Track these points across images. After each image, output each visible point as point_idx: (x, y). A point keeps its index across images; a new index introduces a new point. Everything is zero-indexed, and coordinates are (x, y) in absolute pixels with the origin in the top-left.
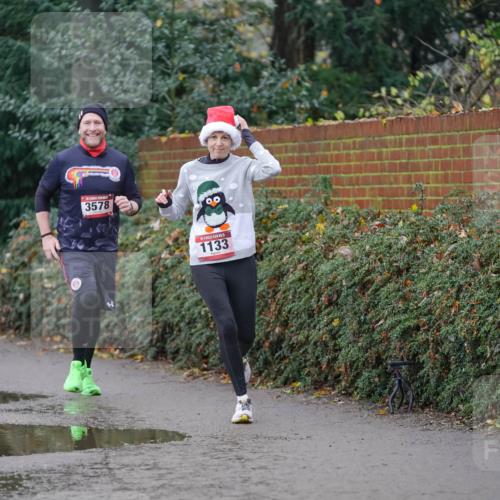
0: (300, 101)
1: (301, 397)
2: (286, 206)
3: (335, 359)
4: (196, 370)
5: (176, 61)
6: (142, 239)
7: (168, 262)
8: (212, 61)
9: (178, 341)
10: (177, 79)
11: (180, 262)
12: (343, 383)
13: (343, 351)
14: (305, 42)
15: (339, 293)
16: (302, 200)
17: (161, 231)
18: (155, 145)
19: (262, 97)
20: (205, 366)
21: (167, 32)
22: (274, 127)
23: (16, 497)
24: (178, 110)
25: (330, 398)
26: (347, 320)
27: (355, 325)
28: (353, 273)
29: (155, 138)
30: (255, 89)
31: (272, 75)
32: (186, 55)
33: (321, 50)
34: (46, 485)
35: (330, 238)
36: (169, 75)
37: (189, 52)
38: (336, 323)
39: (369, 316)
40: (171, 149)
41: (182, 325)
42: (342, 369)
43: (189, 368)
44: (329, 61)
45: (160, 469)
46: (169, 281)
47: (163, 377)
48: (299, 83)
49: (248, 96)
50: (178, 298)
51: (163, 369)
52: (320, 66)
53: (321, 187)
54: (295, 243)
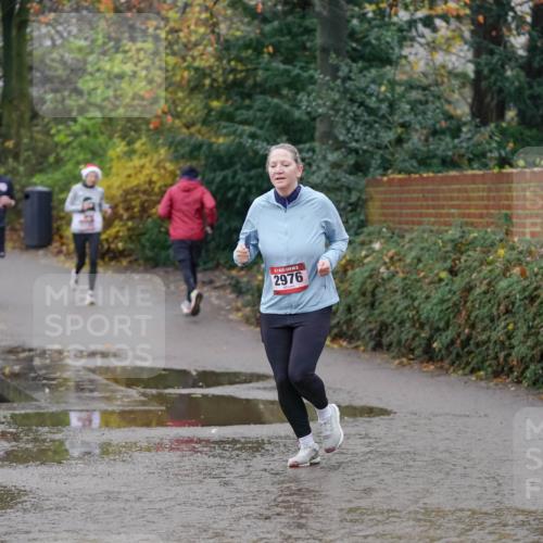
0: (491, 151)
1: (483, 384)
2: (476, 235)
3: (509, 355)
4: (404, 360)
5: (396, 118)
6: (366, 256)
7: (385, 276)
8: (424, 118)
9: (391, 337)
10: (396, 132)
11: (394, 276)
12: (516, 373)
13: (516, 349)
14: (497, 105)
15: (513, 304)
16: (489, 230)
17: (380, 251)
18: (378, 183)
19: (462, 147)
20: (411, 356)
21: (389, 95)
22: (470, 172)
23: (259, 457)
24: (397, 156)
25: (506, 385)
26: (519, 325)
27: (525, 330)
28: (524, 289)
29: (379, 177)
30: (456, 141)
31: (470, 131)
32: (404, 113)
33: (510, 110)
34: (282, 448)
35: (508, 261)
36: (390, 129)
37: (406, 111)
38: (511, 327)
39: (536, 322)
40: (390, 186)
41: (395, 324)
42: (515, 363)
43: (399, 358)
44: (516, 119)
45: (370, 438)
46: (386, 290)
47: (379, 364)
48: (491, 137)
49: (451, 146)
50: (392, 303)
51: (380, 358)
52: (509, 123)
53: (503, 221)
54: (481, 264)
